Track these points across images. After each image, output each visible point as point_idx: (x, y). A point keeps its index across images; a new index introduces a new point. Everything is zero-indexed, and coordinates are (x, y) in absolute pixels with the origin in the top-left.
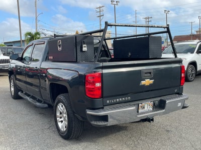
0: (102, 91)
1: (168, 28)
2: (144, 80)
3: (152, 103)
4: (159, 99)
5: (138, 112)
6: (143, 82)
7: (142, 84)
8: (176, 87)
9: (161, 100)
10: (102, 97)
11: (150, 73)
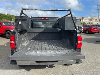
1: (70, 11)
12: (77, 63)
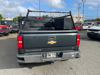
0: (23, 46)
1: (70, 13)
2: (50, 41)
3: (56, 53)
4: (60, 51)
5: (46, 57)
6: (49, 42)
7: (49, 43)
8: (74, 46)
9: (61, 52)
10: (23, 48)
11: (54, 38)
12: (76, 58)
